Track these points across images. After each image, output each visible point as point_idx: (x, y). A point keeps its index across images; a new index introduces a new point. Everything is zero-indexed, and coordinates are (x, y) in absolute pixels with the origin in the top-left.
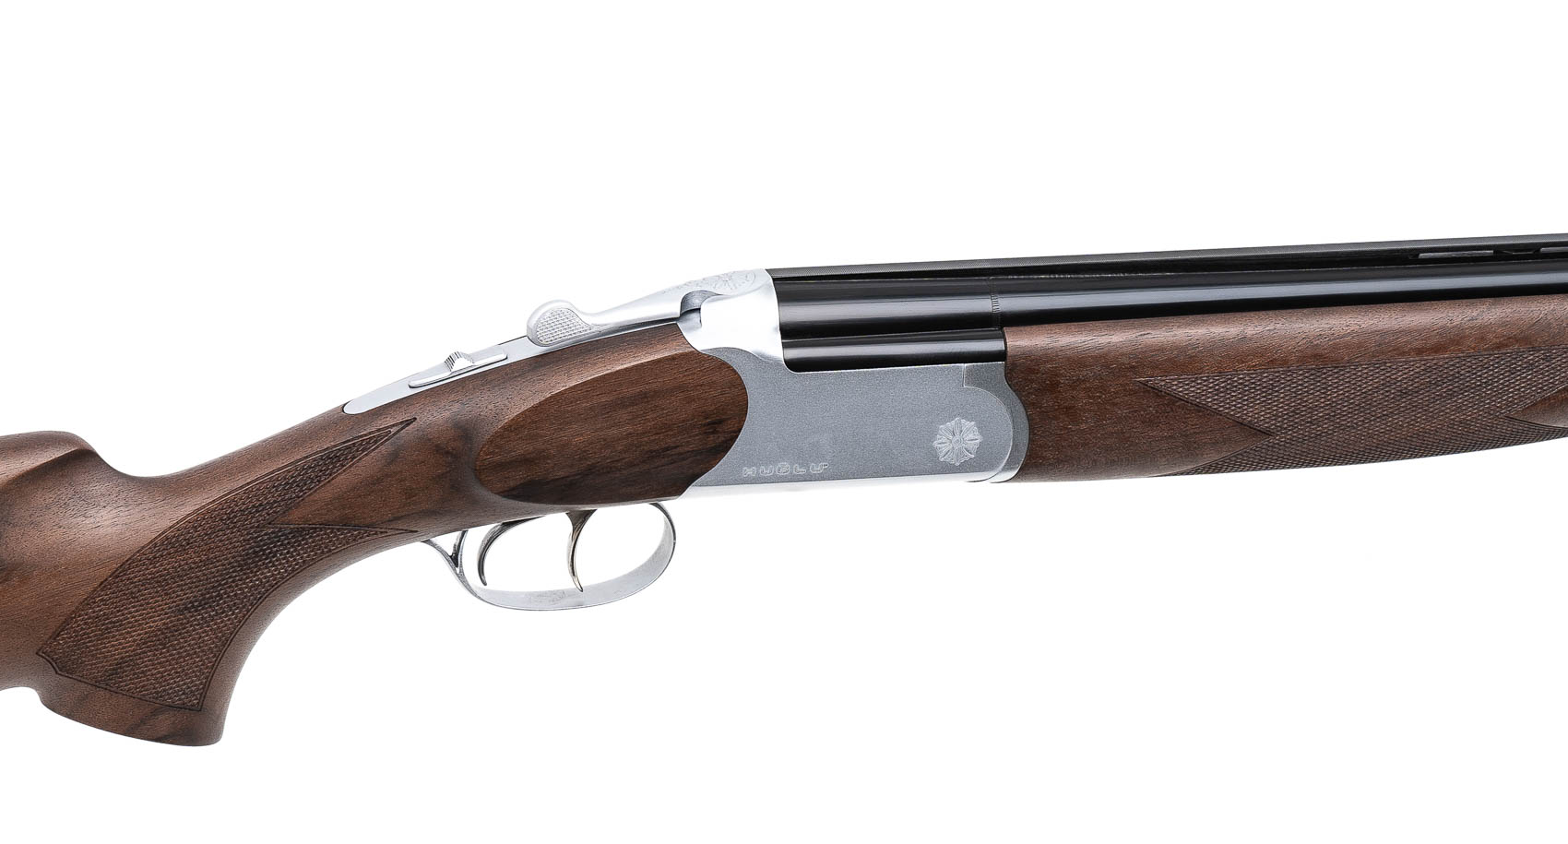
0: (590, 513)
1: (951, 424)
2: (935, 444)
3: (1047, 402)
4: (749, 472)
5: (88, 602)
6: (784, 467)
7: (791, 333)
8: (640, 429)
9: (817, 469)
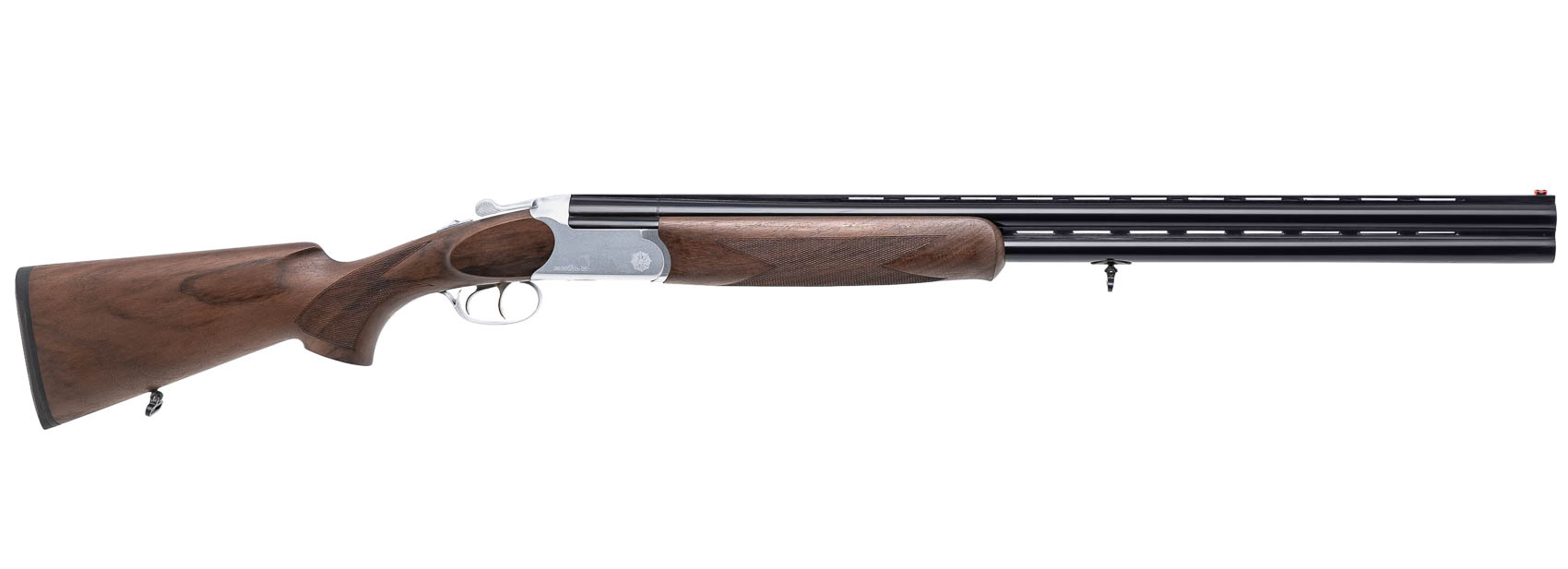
0: (509, 284)
1: (638, 254)
2: (632, 262)
3: (676, 246)
4: (557, 269)
5: (313, 302)
6: (571, 267)
7: (573, 216)
8: (512, 247)
9: (584, 269)
